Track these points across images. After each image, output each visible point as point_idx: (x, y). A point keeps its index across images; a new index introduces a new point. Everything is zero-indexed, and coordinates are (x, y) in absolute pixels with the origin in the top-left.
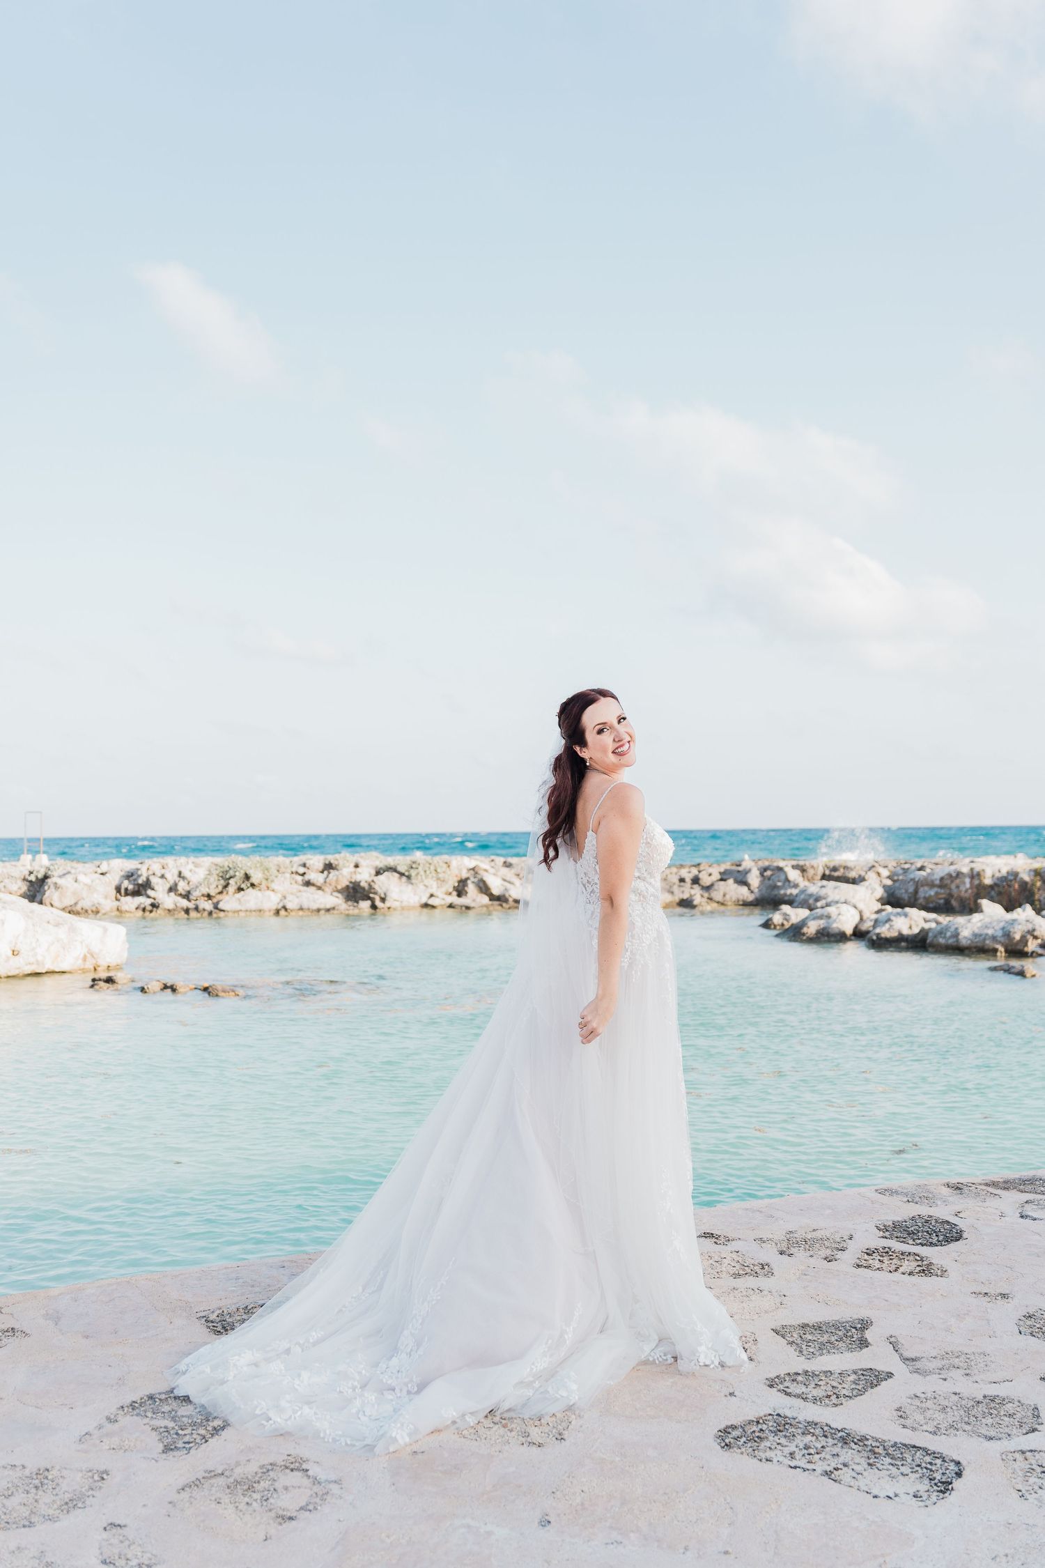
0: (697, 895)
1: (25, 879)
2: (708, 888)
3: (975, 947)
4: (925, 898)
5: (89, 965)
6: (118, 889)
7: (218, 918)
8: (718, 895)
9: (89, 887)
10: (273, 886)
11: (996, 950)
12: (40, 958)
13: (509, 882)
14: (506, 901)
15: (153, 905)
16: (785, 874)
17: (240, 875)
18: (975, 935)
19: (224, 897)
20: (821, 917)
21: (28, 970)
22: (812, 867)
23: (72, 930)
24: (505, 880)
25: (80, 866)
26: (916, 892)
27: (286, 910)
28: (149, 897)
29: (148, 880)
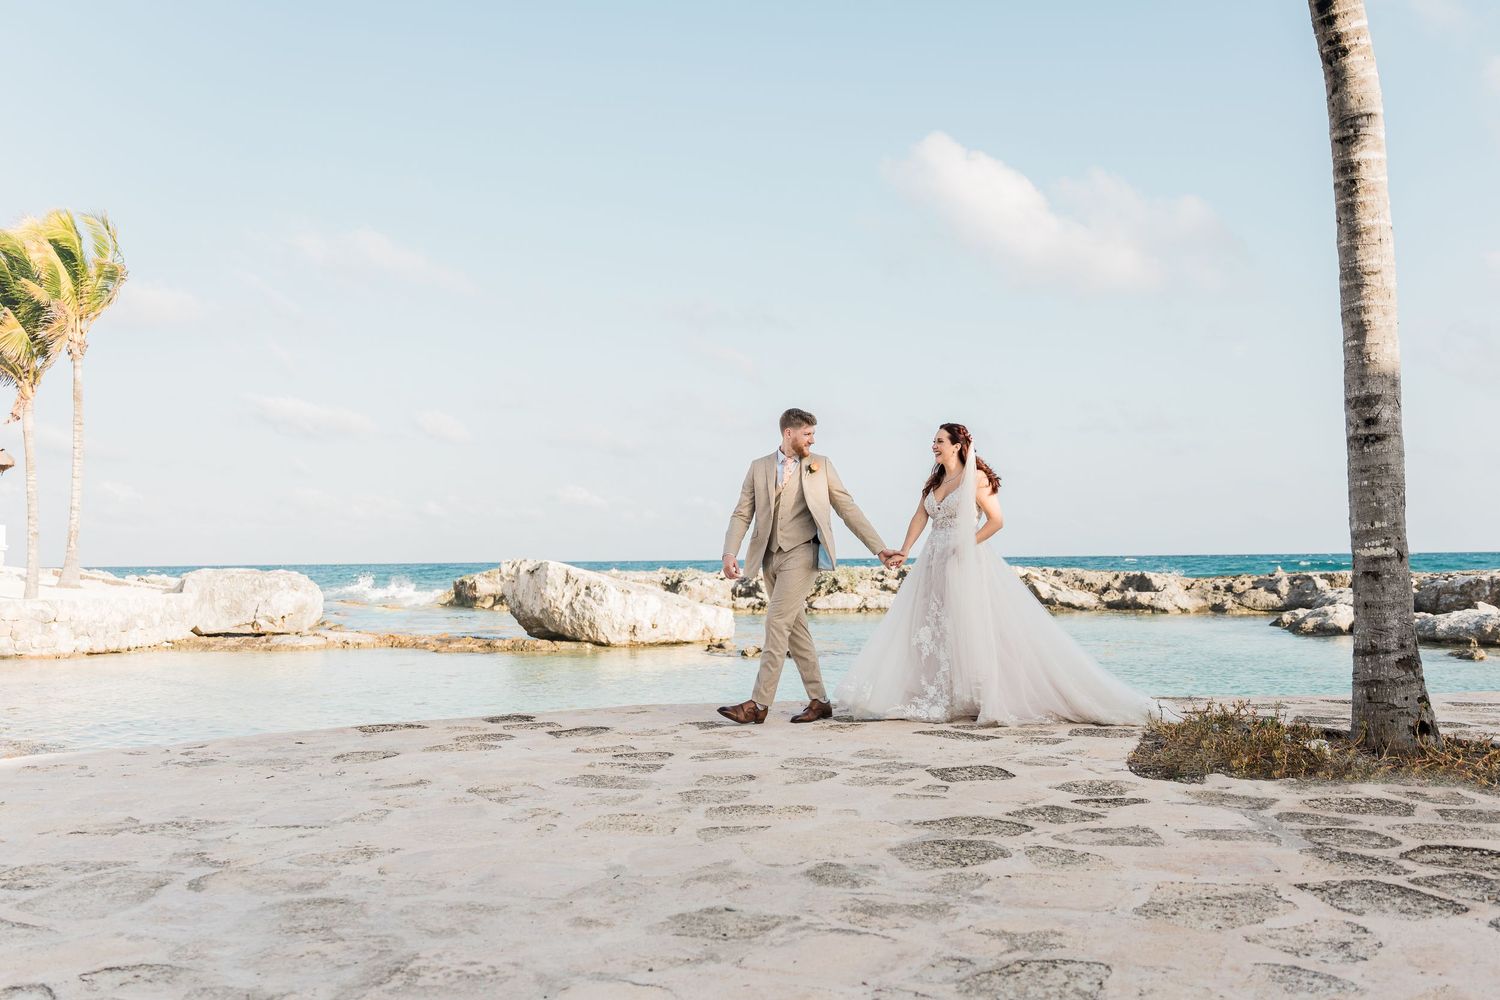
0: (1229, 601)
1: (663, 584)
2: (1239, 595)
3: (1451, 639)
4: (1446, 604)
5: (707, 637)
6: (734, 591)
7: (812, 614)
8: (1248, 602)
9: (711, 589)
10: (856, 589)
11: (1469, 642)
12: (672, 631)
13: (1057, 588)
14: (1054, 604)
15: (760, 604)
16: (1314, 581)
17: (829, 580)
18: (1450, 628)
19: (817, 599)
20: (1318, 615)
21: (663, 639)
22: (1341, 576)
23: (694, 611)
24: (1053, 586)
25: (705, 574)
26: (1438, 599)
27: (867, 609)
28: (757, 597)
29: (757, 583)
